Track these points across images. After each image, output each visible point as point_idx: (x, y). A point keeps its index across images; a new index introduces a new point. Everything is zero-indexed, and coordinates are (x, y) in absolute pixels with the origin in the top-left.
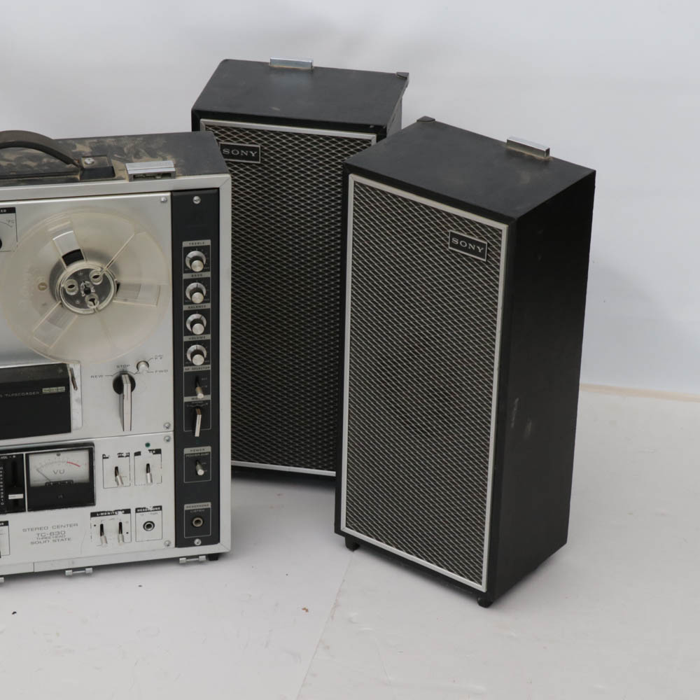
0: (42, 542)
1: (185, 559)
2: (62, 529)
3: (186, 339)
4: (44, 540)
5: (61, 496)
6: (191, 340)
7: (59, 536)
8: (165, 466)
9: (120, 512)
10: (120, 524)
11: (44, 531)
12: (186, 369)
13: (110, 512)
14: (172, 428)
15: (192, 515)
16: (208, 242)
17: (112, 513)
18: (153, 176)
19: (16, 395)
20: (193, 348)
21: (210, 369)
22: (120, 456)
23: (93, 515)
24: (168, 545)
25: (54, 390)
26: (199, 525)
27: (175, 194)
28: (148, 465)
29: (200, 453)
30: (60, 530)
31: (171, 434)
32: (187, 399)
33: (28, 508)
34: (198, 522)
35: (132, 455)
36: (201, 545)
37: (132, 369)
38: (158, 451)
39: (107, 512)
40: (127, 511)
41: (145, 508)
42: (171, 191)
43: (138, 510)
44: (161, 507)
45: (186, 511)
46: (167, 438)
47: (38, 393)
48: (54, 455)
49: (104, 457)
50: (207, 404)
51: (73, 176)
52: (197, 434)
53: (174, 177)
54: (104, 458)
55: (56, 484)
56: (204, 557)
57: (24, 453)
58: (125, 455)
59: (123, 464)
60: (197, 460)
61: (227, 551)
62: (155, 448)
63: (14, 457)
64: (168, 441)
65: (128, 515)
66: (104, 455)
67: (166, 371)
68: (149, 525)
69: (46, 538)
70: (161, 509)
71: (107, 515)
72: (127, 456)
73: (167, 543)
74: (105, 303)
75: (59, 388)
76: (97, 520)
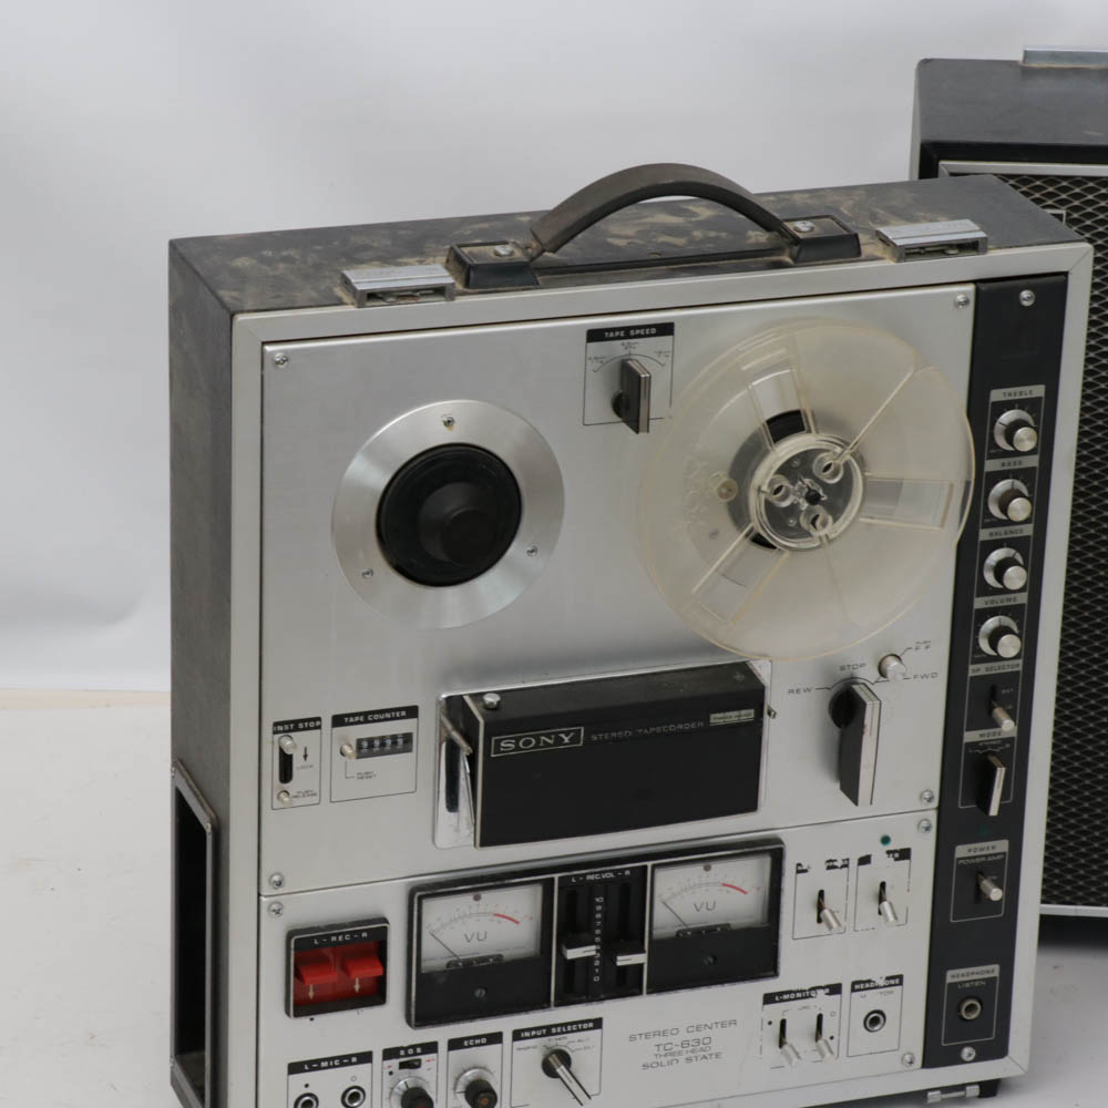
0: (665, 1063)
1: (938, 1092)
2: (707, 1033)
3: (979, 603)
4: (670, 1058)
5: (711, 960)
6: (989, 605)
7: (698, 1048)
8: (915, 886)
9: (821, 992)
10: (820, 1018)
11: (669, 1039)
12: (976, 670)
13: (801, 991)
14: (935, 803)
15: (961, 993)
16: (1038, 391)
17: (806, 994)
18: (941, 250)
19: (658, 729)
20: (991, 623)
21: (1020, 668)
22: (831, 865)
23: (769, 999)
24: (911, 1063)
25: (732, 717)
26: (974, 1016)
27: (983, 287)
28: (883, 885)
29: (986, 856)
30: (700, 1035)
31: (933, 817)
32: (970, 736)
33: (648, 988)
34: (971, 1008)
35: (853, 863)
36: (975, 1061)
37: (868, 673)
38: (904, 854)
39: (795, 992)
40: (835, 989)
41: (869, 981)
42: (974, 282)
43: (857, 987)
44: (900, 977)
45: (952, 985)
46: (924, 824)
47: (701, 724)
48: (699, 868)
49: (800, 870)
50: (1008, 746)
51: (775, 258)
52: (994, 811)
53: (985, 251)
54: (798, 872)
55: (698, 932)
56: (977, 1087)
57: (649, 864)
58: (839, 864)
59: (833, 884)
60: (978, 871)
61: (1020, 1072)
62: (898, 848)
63: (627, 873)
64: (927, 829)
65: (837, 997)
66: (799, 865)
67: (934, 675)
68: (874, 1020)
69: (672, 1054)
70: (901, 983)
71: (796, 999)
72: (843, 866)
73: (907, 1058)
74: (843, 523)
75: (743, 712)
76: (776, 1011)
